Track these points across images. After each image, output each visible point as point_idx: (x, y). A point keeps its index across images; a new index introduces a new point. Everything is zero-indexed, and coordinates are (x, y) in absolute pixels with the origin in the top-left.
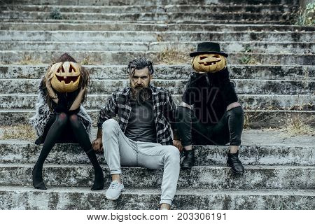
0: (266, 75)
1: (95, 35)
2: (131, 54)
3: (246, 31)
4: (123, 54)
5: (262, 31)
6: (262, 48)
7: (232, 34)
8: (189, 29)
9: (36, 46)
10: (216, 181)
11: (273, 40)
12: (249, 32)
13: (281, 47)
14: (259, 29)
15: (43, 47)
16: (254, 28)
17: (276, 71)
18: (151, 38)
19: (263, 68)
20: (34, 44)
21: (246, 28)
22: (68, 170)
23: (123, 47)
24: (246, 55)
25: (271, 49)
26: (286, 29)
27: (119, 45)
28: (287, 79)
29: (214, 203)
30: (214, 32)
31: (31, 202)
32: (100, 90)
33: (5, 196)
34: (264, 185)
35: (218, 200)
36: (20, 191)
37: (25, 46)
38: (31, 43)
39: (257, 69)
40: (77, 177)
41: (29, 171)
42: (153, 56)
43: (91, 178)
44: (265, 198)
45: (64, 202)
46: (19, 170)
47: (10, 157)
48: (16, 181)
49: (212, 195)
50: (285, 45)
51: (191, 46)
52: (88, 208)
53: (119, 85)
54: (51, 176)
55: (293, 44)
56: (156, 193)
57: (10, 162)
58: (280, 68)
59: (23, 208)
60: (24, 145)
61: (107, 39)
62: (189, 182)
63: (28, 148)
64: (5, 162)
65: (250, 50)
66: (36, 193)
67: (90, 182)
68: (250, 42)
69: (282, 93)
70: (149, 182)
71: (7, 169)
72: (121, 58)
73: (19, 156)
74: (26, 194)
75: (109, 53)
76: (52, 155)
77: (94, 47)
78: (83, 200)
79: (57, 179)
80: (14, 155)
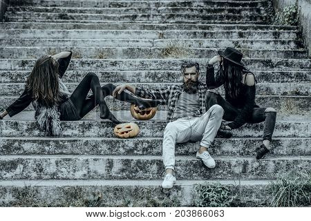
0: (259, 67)
1: (106, 33)
2: (139, 49)
3: (234, 30)
4: (132, 50)
5: (248, 30)
6: (249, 44)
7: (223, 33)
8: (185, 28)
9: (56, 43)
10: (235, 150)
11: (256, 37)
12: (237, 31)
13: (265, 44)
14: (245, 28)
15: (62, 44)
16: (241, 28)
17: (268, 63)
18: (154, 36)
19: (256, 61)
20: (54, 41)
21: (234, 28)
22: (118, 142)
23: (131, 43)
25: (256, 46)
26: (267, 28)
27: (128, 42)
28: (276, 70)
29: (235, 166)
30: (207, 31)
31: (91, 167)
32: (123, 79)
33: (71, 162)
34: (273, 153)
35: (238, 164)
36: (82, 158)
37: (47, 43)
38: (52, 40)
39: (252, 62)
40: (125, 147)
41: (86, 143)
42: (158, 51)
43: (136, 148)
44: (274, 162)
45: (117, 166)
46: (78, 142)
47: (69, 132)
48: (77, 151)
49: (233, 160)
50: (268, 42)
51: (189, 43)
52: (137, 171)
53: (139, 75)
54: (104, 147)
55: (275, 41)
56: (190, 159)
57: (68, 136)
58: (270, 61)
59: (85, 172)
60: (80, 122)
61: (117, 36)
62: (214, 151)
63: (83, 125)
64: (65, 136)
65: (239, 47)
66: (95, 160)
67: (135, 152)
68: (239, 39)
69: (273, 81)
70: (182, 150)
71: (68, 141)
72: (130, 53)
73: (76, 132)
74: (87, 160)
75: (120, 49)
76: (103, 131)
77: (107, 43)
78: (132, 165)
79: (109, 149)
80: (72, 131)
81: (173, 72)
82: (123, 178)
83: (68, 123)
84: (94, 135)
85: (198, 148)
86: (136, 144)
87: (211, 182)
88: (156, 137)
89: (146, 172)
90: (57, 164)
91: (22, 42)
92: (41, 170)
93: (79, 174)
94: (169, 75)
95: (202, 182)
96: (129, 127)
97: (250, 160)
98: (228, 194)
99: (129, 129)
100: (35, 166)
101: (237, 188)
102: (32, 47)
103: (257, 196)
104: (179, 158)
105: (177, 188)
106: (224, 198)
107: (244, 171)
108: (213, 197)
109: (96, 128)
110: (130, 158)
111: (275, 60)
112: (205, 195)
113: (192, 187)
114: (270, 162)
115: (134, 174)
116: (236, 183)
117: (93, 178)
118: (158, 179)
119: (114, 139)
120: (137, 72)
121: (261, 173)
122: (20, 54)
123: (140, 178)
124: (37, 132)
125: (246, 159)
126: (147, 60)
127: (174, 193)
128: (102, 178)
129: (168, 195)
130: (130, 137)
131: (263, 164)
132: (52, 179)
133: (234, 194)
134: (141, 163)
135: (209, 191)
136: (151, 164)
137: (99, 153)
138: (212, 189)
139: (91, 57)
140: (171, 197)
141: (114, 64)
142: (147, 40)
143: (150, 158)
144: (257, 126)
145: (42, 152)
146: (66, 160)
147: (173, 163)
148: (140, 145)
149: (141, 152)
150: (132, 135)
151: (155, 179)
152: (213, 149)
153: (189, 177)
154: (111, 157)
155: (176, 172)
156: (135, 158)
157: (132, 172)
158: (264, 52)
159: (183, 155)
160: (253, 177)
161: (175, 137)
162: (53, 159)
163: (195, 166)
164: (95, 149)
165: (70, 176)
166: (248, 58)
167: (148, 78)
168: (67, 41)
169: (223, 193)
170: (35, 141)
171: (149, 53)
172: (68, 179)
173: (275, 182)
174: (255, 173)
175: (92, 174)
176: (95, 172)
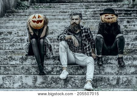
10: (113, 72)
29: (112, 80)
31: (24, 81)
33: (11, 78)
35: (114, 79)
36: (19, 76)
40: (46, 70)
41: (23, 68)
44: (136, 77)
45: (40, 80)
46: (18, 67)
47: (14, 62)
48: (17, 72)
49: (111, 76)
52: (51, 83)
54: (33, 70)
56: (84, 76)
57: (13, 65)
59: (20, 84)
62: (100, 72)
63: (22, 58)
64: (11, 65)
66: (26, 76)
67: (52, 73)
70: (80, 72)
71: (12, 67)
73: (18, 62)
74: (21, 77)
78: (49, 79)
79: (36, 71)
80: (16, 62)
82: (43, 88)
83: (13, 57)
86: (53, 68)
89: (57, 84)
90: (3, 79)
93: (16, 85)
107: (118, 83)
109: (30, 60)
114: (134, 78)
115: (50, 85)
117: (25, 88)
118: (65, 88)
121: (128, 84)
123: (53, 88)
128: (30, 87)
131: (130, 79)
134: (54, 79)
137: (30, 74)
146: (9, 76)
148: (55, 69)
149: (55, 73)
151: (62, 88)
155: (75, 84)
157: (48, 84)
162: (1, 76)
164: (28, 71)
165: (11, 86)
172: (10, 88)
174: (124, 84)
175: (24, 85)
176: (26, 84)
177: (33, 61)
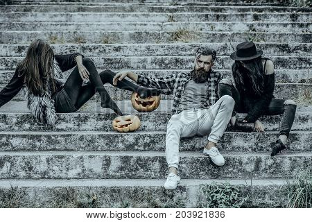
0: (274, 52)
1: (112, 15)
2: (147, 33)
3: (249, 13)
4: (139, 34)
5: (264, 13)
6: (265, 27)
7: (237, 15)
8: (197, 11)
10: (246, 145)
11: (273, 20)
12: (252, 13)
13: (282, 27)
14: (261, 10)
15: (65, 27)
16: (256, 10)
17: (284, 48)
19: (272, 46)
20: (56, 25)
21: (248, 10)
22: (117, 136)
23: (138, 27)
24: (251, 34)
25: (272, 29)
26: (284, 10)
27: (135, 25)
28: (293, 55)
29: (247, 163)
30: (220, 13)
31: (87, 165)
32: (127, 66)
33: (63, 160)
34: (289, 148)
35: (250, 161)
36: (76, 155)
37: (49, 27)
38: (54, 23)
39: (267, 46)
40: (125, 142)
41: (82, 138)
42: (168, 35)
43: (136, 143)
44: (290, 159)
45: (115, 164)
46: (72, 137)
47: (63, 125)
48: (71, 146)
49: (245, 157)
50: (285, 25)
51: (200, 26)
52: (137, 169)
53: (144, 61)
54: (102, 142)
55: (292, 24)
56: (196, 155)
57: (62, 130)
58: (287, 45)
59: (79, 170)
60: (76, 114)
61: (123, 20)
62: (223, 146)
63: (78, 118)
64: (58, 130)
65: (254, 30)
66: (91, 157)
67: (136, 147)
68: (254, 22)
69: (290, 68)
70: (187, 145)
71: (62, 136)
72: (137, 37)
73: (71, 125)
74: (82, 158)
75: (126, 33)
76: (101, 124)
77: (112, 27)
78: (132, 162)
79: (107, 144)
80: (67, 124)
81: (181, 57)
82: (122, 177)
83: (62, 115)
84: (90, 128)
85: (205, 143)
86: (137, 139)
87: (219, 182)
88: (160, 130)
89: (147, 170)
90: (48, 161)
91: (23, 26)
92: (30, 169)
93: (72, 173)
94: (177, 61)
95: (209, 182)
96: (129, 120)
97: (263, 156)
98: (239, 196)
99: (129, 122)
100: (23, 164)
101: (249, 189)
102: (33, 32)
103: (271, 198)
104: (184, 155)
105: (181, 189)
106: (234, 200)
107: (257, 169)
108: (221, 199)
109: (93, 120)
110: (129, 154)
111: (292, 44)
112: (212, 197)
113: (198, 188)
114: (286, 160)
115: (134, 173)
116: (247, 183)
117: (88, 178)
118: (161, 178)
119: (112, 133)
120: (143, 58)
121: (275, 171)
122: (20, 39)
123: (140, 177)
124: (27, 126)
125: (259, 155)
126: (153, 45)
127: (178, 195)
128: (99, 177)
129: (172, 197)
130: (130, 131)
131: (278, 161)
132: (42, 178)
133: (245, 196)
134: (141, 161)
135: (217, 192)
136: (153, 161)
137: (95, 149)
138: (221, 190)
139: (96, 42)
140: (175, 199)
141: (118, 49)
142: (155, 23)
143: (151, 154)
144: (271, 118)
145: (33, 149)
146: (59, 157)
147: (177, 161)
148: (141, 140)
149: (142, 148)
150: (132, 129)
151: (157, 178)
152: (223, 144)
153: (195, 175)
154: (108, 154)
155: (181, 171)
156: (135, 155)
157: (132, 170)
158: (281, 35)
159: (189, 150)
160: (266, 176)
161: (179, 132)
162: (44, 156)
163: (202, 163)
164: (91, 145)
165: (63, 175)
166: (263, 42)
167: (154, 65)
168: (70, 25)
169: (233, 194)
170: (25, 135)
171: (158, 37)
172: (61, 178)
173: (291, 182)
174: (268, 171)
175: (87, 173)
176: (91, 171)
177: (99, 122)
